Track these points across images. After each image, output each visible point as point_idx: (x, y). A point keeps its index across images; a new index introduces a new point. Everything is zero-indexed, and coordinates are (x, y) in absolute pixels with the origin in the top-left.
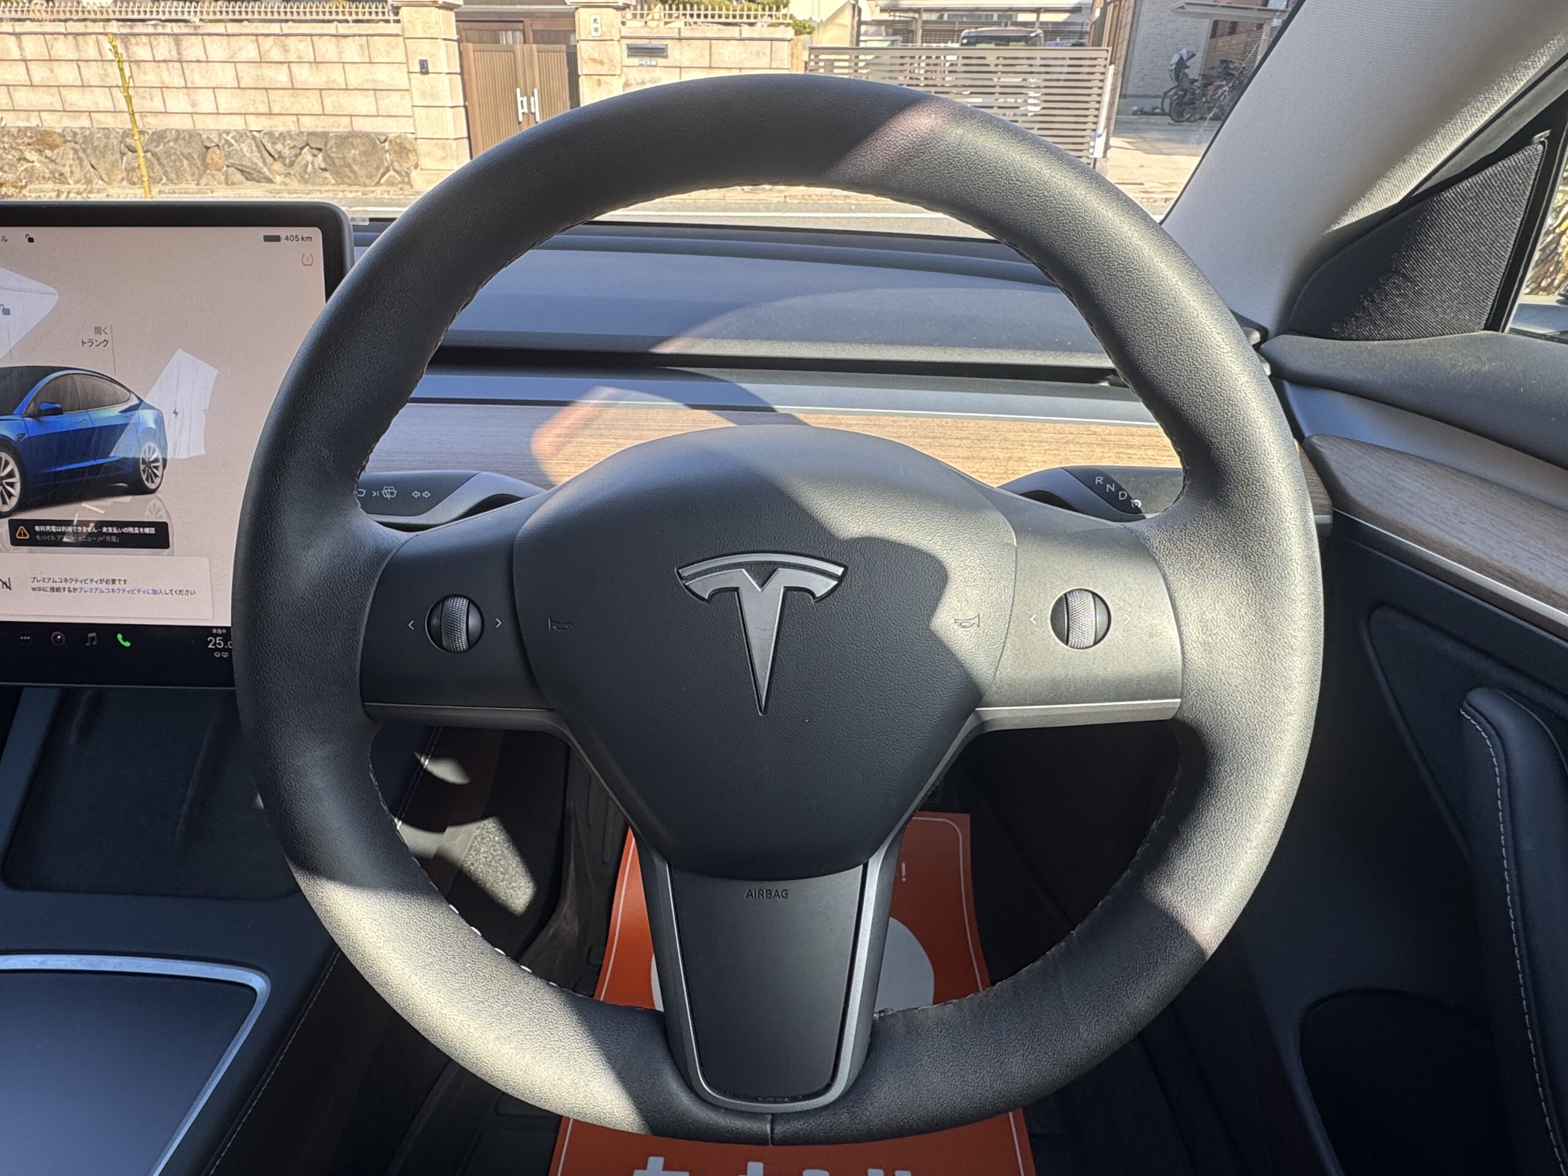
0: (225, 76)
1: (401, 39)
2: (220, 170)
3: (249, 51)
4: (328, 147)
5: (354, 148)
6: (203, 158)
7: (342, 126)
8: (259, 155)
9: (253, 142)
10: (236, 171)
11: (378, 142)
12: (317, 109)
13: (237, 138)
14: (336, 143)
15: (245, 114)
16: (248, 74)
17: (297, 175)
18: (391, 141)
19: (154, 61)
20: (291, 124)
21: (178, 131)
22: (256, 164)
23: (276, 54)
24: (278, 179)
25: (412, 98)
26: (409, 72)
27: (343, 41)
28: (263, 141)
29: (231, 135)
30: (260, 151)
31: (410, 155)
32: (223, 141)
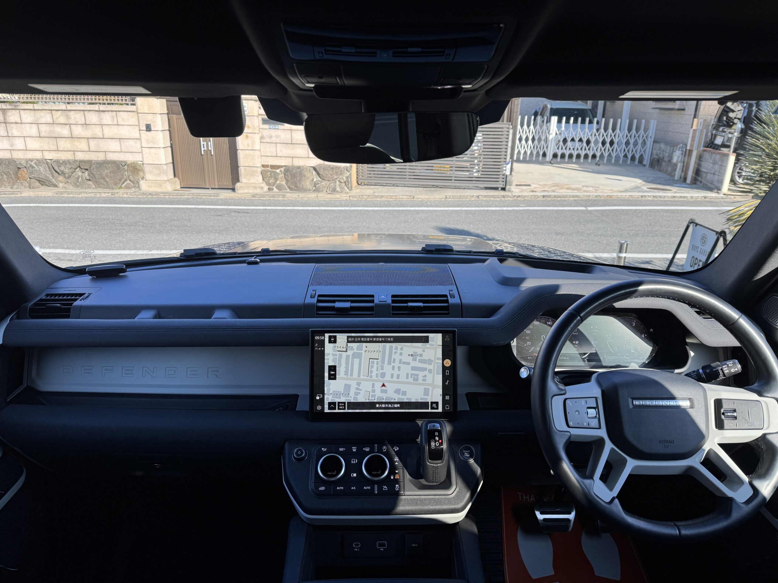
0: (34, 131)
1: (136, 113)
2: (26, 180)
3: (47, 118)
4: (92, 169)
5: (107, 169)
6: (16, 174)
7: (101, 157)
8: (50, 173)
9: (46, 166)
10: (35, 181)
11: (121, 166)
12: (86, 148)
13: (37, 164)
14: (96, 167)
15: (42, 151)
16: (45, 130)
17: (72, 183)
18: (128, 165)
20: (70, 156)
22: (48, 177)
23: (62, 120)
24: (61, 185)
25: (141, 143)
26: (140, 130)
27: (102, 113)
28: (53, 165)
29: (33, 162)
30: (50, 171)
31: (139, 173)
32: (29, 165)
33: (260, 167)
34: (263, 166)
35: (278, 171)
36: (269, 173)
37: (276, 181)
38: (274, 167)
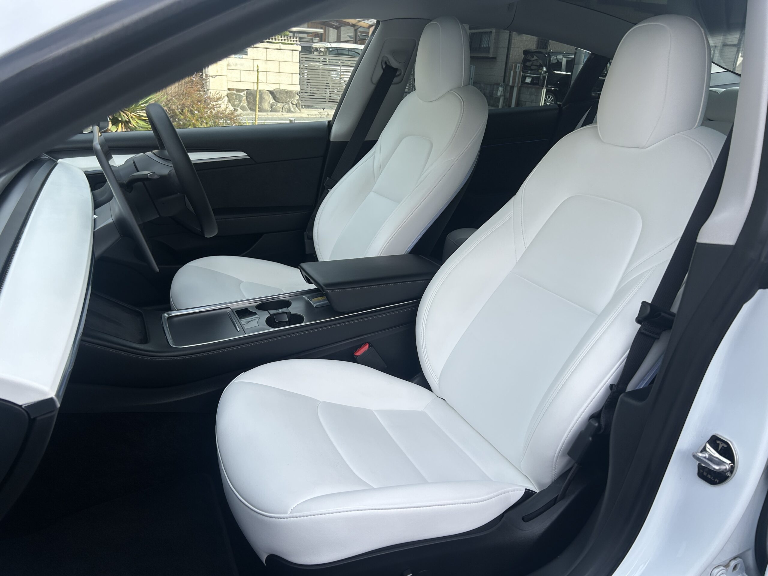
33: (227, 90)
34: (229, 89)
35: (242, 94)
36: (234, 96)
37: (240, 103)
38: (238, 90)
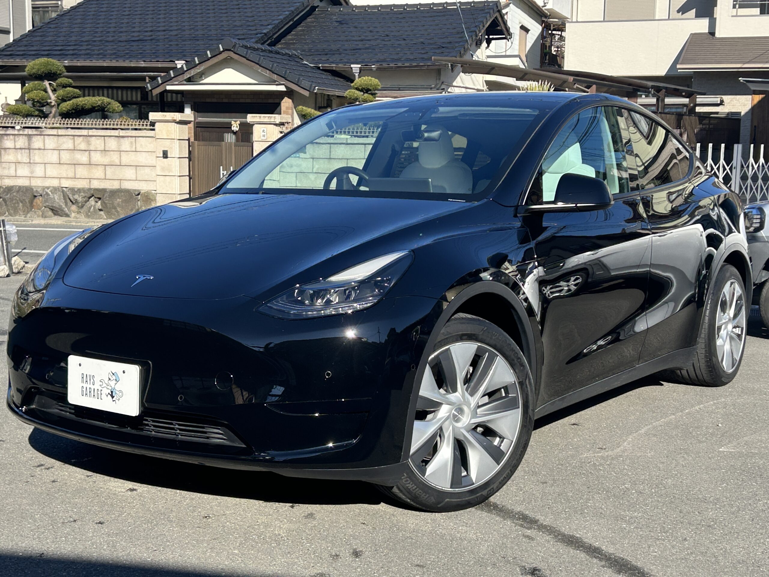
0: (53, 157)
1: (154, 138)
2: (40, 210)
3: (68, 143)
4: (104, 197)
5: (119, 198)
6: (31, 202)
7: (115, 185)
8: (64, 201)
9: (62, 193)
10: (48, 210)
11: (134, 195)
12: (102, 176)
13: (53, 191)
14: (109, 195)
15: (60, 178)
16: (66, 157)
17: (84, 213)
18: (142, 195)
19: (15, 149)
20: (85, 184)
21: (20, 187)
22: (61, 206)
23: (83, 146)
24: (73, 215)
25: (156, 171)
26: (156, 157)
27: (122, 139)
28: (68, 193)
29: (50, 190)
30: (65, 199)
32: (45, 193)
